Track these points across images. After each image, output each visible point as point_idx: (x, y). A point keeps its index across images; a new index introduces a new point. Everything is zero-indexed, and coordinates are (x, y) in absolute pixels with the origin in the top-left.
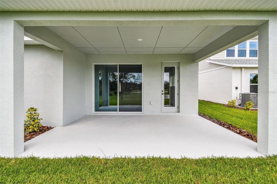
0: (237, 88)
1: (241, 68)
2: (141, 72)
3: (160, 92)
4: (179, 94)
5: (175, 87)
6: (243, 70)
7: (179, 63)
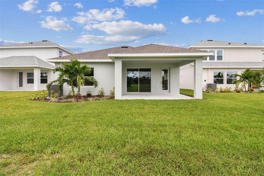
0: (205, 81)
1: (208, 68)
2: (150, 71)
3: (160, 83)
4: (170, 83)
5: (168, 80)
6: (209, 69)
7: (170, 68)
